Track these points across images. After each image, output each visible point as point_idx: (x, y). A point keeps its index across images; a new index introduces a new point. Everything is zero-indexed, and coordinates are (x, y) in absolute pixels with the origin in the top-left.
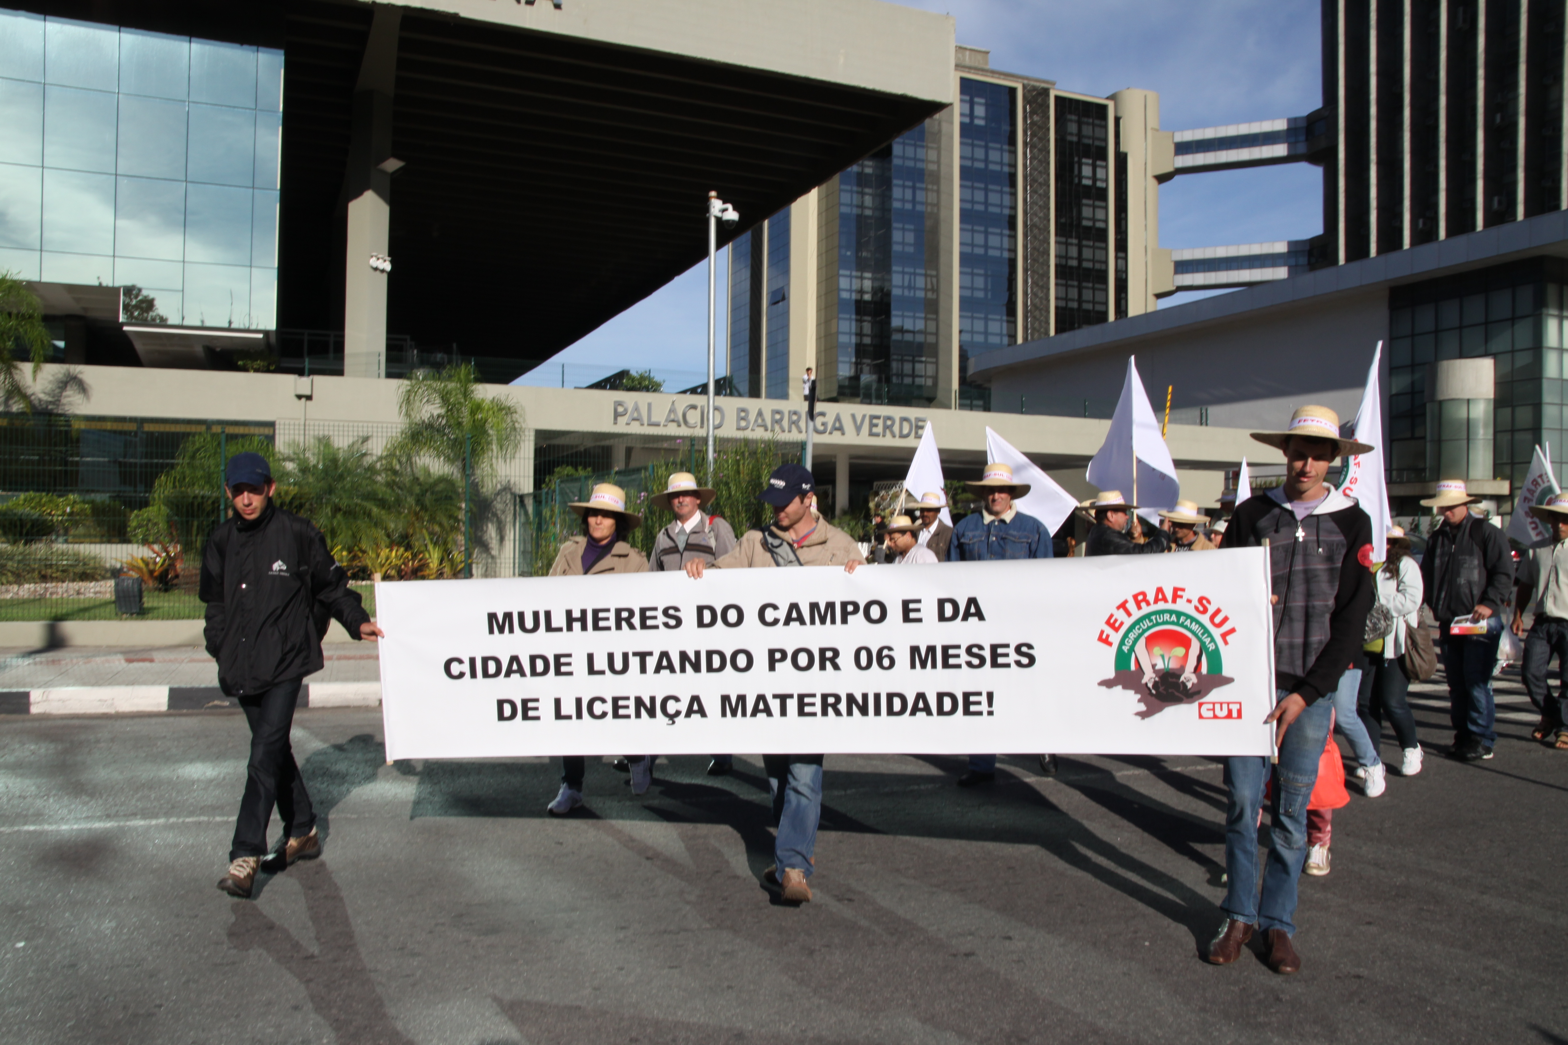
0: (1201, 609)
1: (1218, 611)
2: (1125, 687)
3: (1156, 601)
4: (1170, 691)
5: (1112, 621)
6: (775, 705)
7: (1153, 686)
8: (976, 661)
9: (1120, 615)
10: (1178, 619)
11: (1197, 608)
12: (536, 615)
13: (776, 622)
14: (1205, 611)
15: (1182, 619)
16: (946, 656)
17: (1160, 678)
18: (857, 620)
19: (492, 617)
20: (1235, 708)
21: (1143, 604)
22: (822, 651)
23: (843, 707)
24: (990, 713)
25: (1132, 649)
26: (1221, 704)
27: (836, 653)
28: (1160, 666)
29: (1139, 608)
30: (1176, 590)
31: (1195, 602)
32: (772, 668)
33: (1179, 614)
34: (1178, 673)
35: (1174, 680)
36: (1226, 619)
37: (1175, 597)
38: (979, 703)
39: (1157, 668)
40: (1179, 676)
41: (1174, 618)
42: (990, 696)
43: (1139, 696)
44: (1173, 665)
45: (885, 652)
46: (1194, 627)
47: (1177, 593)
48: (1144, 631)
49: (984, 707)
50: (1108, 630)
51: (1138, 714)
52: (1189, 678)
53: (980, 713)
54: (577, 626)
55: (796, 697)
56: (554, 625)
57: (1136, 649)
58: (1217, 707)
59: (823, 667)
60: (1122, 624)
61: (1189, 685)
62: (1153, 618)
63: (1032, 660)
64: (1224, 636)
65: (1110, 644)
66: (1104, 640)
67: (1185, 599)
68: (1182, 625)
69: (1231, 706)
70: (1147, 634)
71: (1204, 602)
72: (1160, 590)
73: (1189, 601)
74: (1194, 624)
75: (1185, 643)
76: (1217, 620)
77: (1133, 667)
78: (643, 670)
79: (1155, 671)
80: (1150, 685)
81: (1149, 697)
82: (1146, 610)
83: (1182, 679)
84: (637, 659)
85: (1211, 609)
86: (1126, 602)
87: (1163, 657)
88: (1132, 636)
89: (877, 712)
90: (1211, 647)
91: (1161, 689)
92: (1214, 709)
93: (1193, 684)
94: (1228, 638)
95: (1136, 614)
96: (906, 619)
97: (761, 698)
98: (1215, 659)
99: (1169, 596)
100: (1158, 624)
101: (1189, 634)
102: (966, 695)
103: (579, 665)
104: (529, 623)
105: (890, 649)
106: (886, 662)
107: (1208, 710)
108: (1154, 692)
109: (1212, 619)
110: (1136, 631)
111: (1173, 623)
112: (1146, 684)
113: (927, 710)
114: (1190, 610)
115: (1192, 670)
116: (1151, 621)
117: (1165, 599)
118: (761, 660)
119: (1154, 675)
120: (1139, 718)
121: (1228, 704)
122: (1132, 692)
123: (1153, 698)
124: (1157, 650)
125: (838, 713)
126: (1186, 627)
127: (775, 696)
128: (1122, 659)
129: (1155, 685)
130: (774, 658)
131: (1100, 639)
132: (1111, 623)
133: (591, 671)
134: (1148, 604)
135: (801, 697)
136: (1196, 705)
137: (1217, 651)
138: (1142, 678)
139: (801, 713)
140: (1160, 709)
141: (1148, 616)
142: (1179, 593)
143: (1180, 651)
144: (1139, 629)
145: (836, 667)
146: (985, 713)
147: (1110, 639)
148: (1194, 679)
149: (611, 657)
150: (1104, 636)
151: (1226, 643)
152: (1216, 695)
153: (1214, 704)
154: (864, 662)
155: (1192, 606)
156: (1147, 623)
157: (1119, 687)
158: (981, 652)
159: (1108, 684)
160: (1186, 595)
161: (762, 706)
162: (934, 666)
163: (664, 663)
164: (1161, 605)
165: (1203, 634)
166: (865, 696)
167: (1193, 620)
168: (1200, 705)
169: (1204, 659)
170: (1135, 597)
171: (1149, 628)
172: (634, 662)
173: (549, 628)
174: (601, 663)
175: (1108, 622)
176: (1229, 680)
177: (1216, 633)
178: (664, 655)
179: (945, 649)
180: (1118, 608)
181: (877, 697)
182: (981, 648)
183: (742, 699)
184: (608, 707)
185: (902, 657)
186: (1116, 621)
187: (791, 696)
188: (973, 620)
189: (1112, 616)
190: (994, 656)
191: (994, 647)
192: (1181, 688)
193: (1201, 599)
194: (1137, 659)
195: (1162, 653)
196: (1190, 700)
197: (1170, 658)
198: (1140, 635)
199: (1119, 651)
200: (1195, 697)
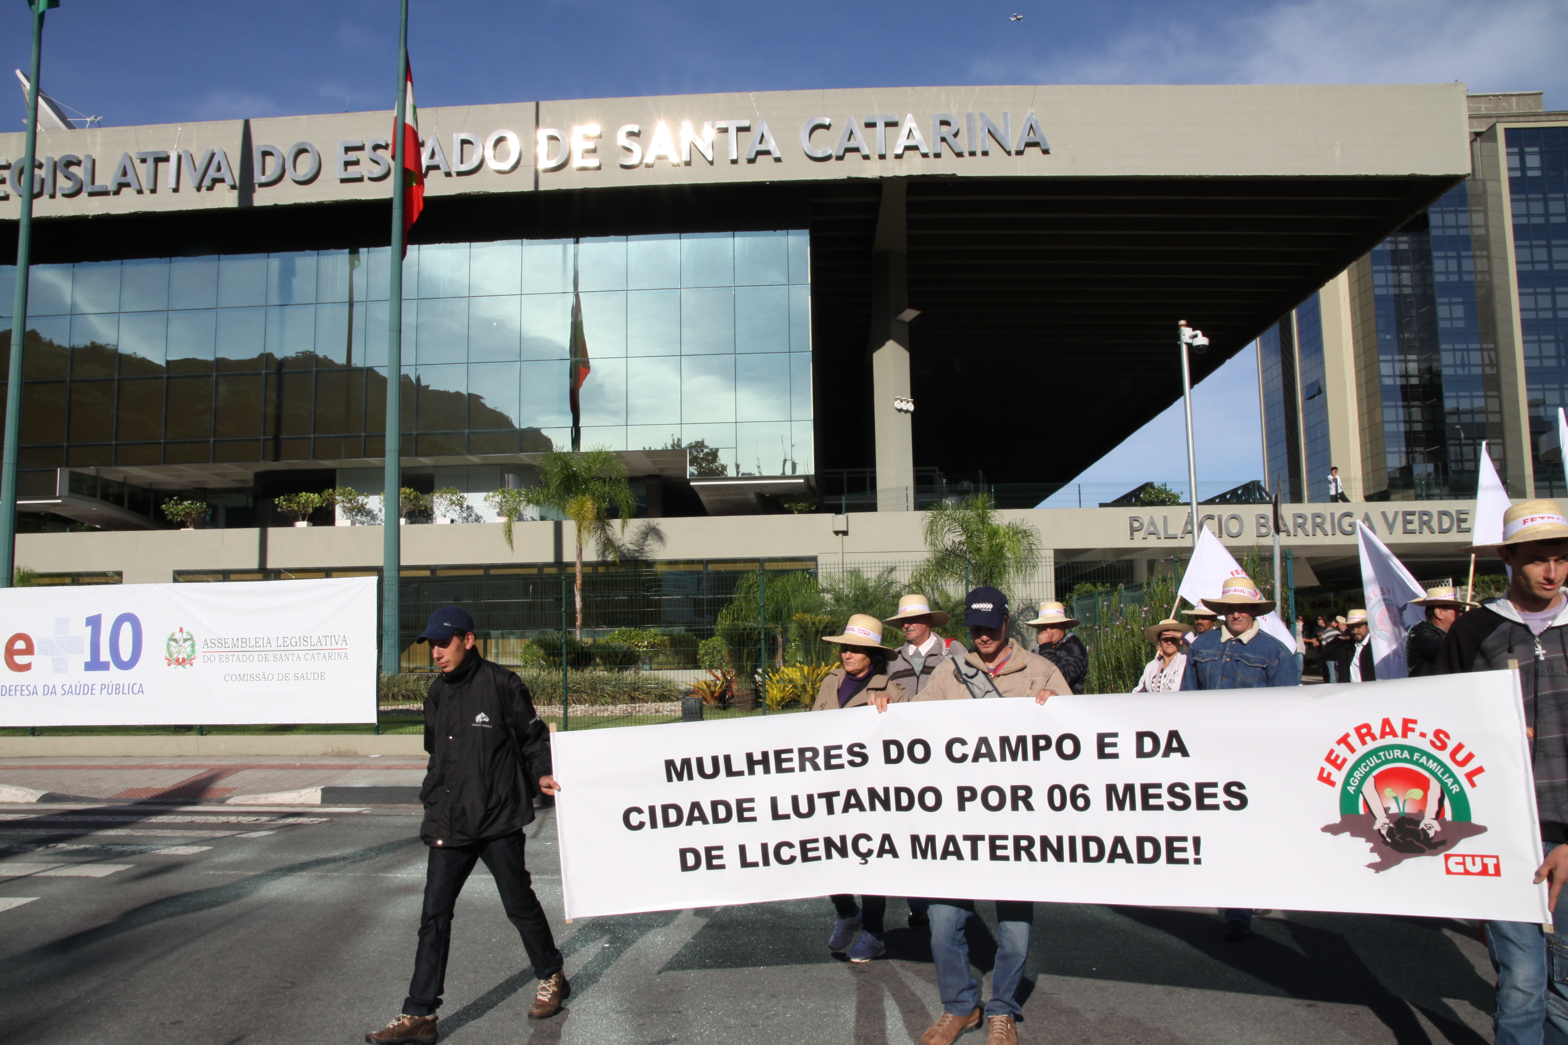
0: (1438, 744)
1: (1460, 747)
2: (1354, 834)
3: (1383, 734)
4: (1408, 839)
5: (1333, 757)
6: (965, 847)
7: (1388, 833)
8: (1179, 802)
9: (1342, 751)
10: (1412, 755)
11: (1433, 743)
12: (715, 760)
13: (964, 757)
14: (1443, 747)
15: (1416, 756)
16: (1146, 797)
17: (1395, 823)
18: (1049, 755)
19: (670, 764)
20: (1491, 863)
21: (1368, 739)
22: (1015, 789)
23: (1036, 850)
24: (1198, 861)
25: (1359, 790)
26: (1473, 857)
27: (1029, 791)
28: (1394, 810)
29: (1364, 743)
30: (1406, 722)
31: (1430, 736)
32: (962, 808)
33: (1412, 750)
34: (1416, 818)
35: (1412, 827)
36: (1470, 757)
37: (1406, 731)
38: (1184, 850)
39: (1390, 812)
40: (1418, 823)
41: (1406, 754)
42: (1197, 841)
43: (1371, 845)
44: (1409, 809)
45: (1080, 791)
46: (1432, 765)
47: (1408, 725)
48: (1372, 769)
49: (1190, 855)
50: (1329, 768)
51: (1371, 866)
52: (1430, 825)
53: (1185, 861)
54: (759, 768)
55: (987, 838)
56: (735, 769)
57: (1363, 790)
58: (1469, 860)
59: (1015, 807)
60: (1345, 760)
61: (1431, 833)
62: (1381, 754)
63: (1244, 801)
64: (1470, 776)
65: (1333, 784)
66: (1326, 780)
67: (1417, 732)
68: (1416, 763)
69: (1486, 860)
70: (1375, 773)
71: (1442, 736)
72: (1386, 722)
73: (1423, 735)
74: (1431, 761)
75: (1423, 784)
76: (1460, 757)
77: (1362, 811)
78: (831, 811)
79: (1389, 816)
80: (1384, 832)
81: (1383, 845)
82: (1371, 745)
83: (1422, 826)
84: (824, 800)
85: (1451, 745)
86: (1347, 735)
87: (1396, 799)
88: (1357, 775)
89: (1073, 858)
90: (1455, 789)
91: (1397, 837)
92: (1464, 863)
93: (1436, 832)
94: (1475, 779)
95: (1361, 750)
96: (1102, 755)
97: (951, 839)
98: (1461, 803)
99: (1398, 729)
100: (1387, 761)
101: (1427, 774)
102: (1170, 840)
103: (763, 809)
104: (709, 769)
105: (1085, 788)
106: (1081, 802)
107: (1457, 863)
108: (1388, 840)
109: (1453, 755)
110: (1362, 770)
111: (1405, 760)
112: (1379, 830)
113: (1127, 857)
114: (1424, 745)
115: (1434, 817)
116: (1379, 757)
117: (1393, 733)
118: (950, 799)
119: (1387, 821)
120: (1372, 871)
121: (1482, 857)
122: (1362, 840)
123: (1388, 847)
124: (1389, 792)
125: (1032, 858)
126: (1422, 765)
127: (966, 838)
128: (1348, 801)
129: (1390, 831)
130: (965, 795)
131: (1321, 778)
132: (1332, 760)
133: (776, 815)
134: (1374, 738)
135: (993, 839)
137: (1462, 793)
138: (1374, 823)
139: (994, 857)
140: (1398, 862)
141: (1374, 752)
142: (1410, 725)
143: (1416, 793)
144: (1365, 767)
145: (1029, 807)
146: (1191, 861)
147: (1332, 778)
148: (1437, 827)
149: (795, 799)
150: (1325, 775)
151: (1473, 785)
152: (1464, 846)
153: (1464, 856)
154: (1057, 802)
155: (1426, 741)
156: (1374, 760)
157: (1348, 834)
158: (1185, 792)
159: (1332, 829)
160: (1418, 728)
161: (952, 849)
162: (1133, 807)
163: (852, 801)
164: (1389, 740)
165: (1443, 774)
166: (1060, 839)
167: (1430, 756)
168: (1447, 857)
169: (1447, 803)
170: (1358, 730)
171: (1377, 766)
172: (821, 803)
173: (730, 772)
174: (785, 807)
175: (1328, 759)
176: (1481, 830)
177: (1460, 773)
178: (852, 793)
179: (1145, 787)
180: (1339, 742)
181: (1072, 840)
182: (1185, 787)
183: (931, 839)
184: (797, 851)
185: (1098, 796)
186: (1337, 757)
187: (982, 838)
188: (1176, 756)
189: (1332, 751)
190: (1200, 796)
191: (1200, 787)
192: (1422, 837)
193: (1437, 733)
194: (1365, 802)
195: (1394, 794)
196: (1434, 851)
197: (1405, 801)
198: (1367, 774)
199: (1344, 792)
200: (1439, 848)
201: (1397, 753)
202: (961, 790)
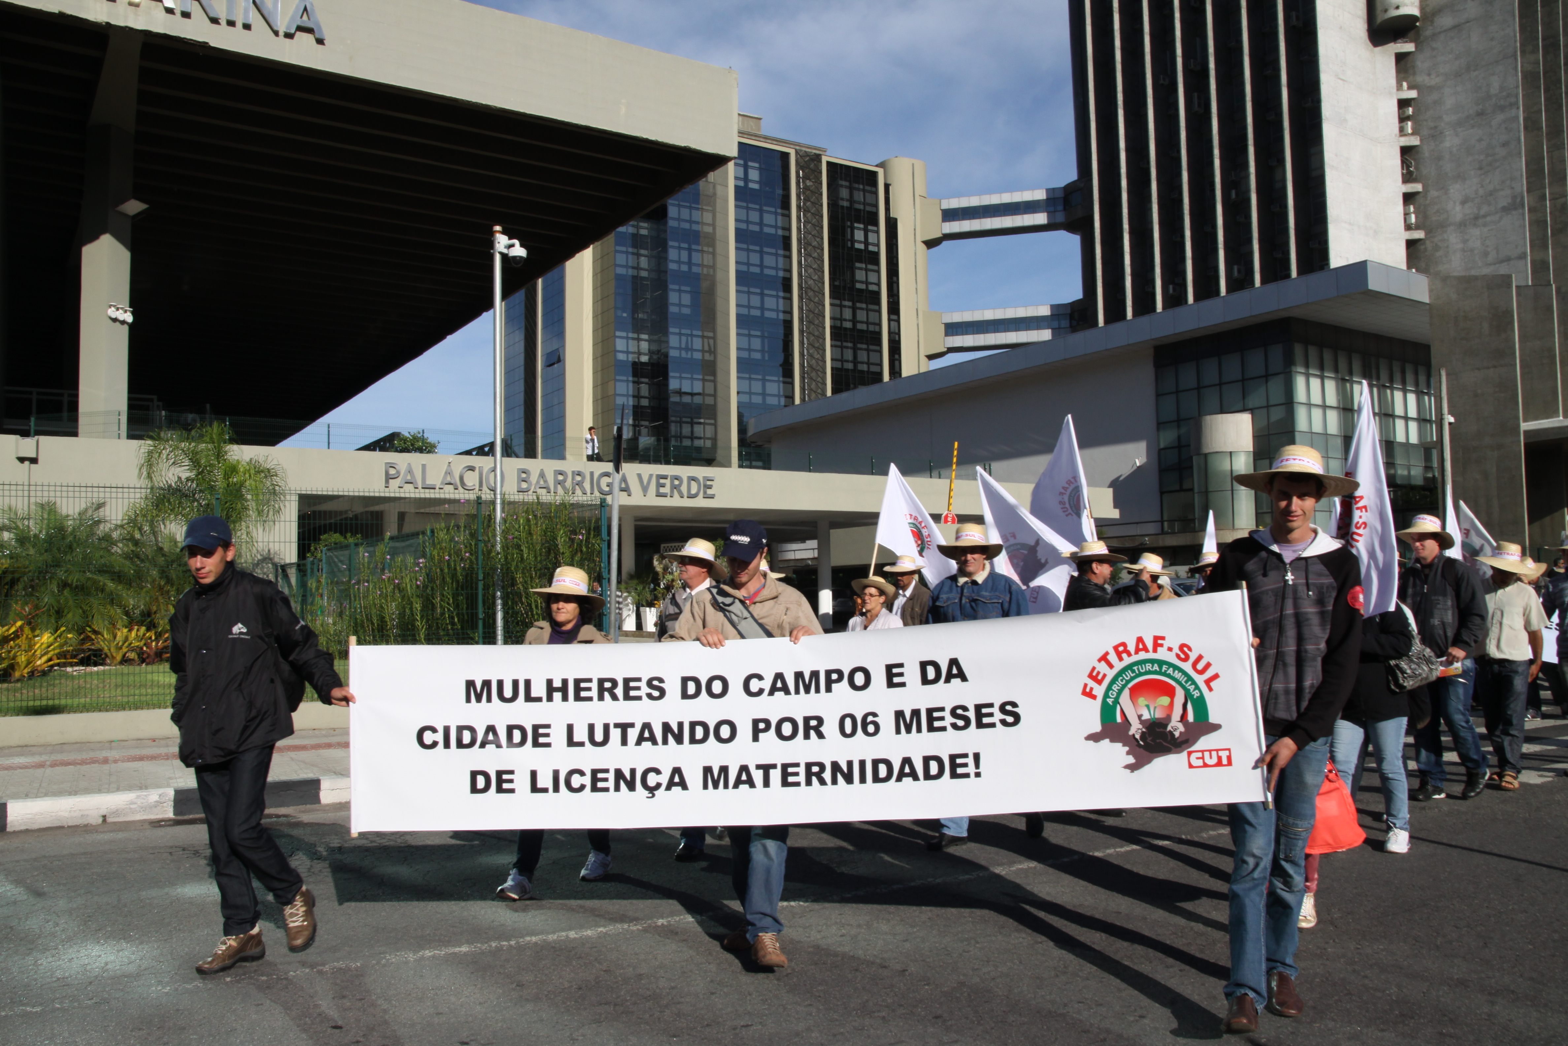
0: (1183, 656)
1: (1200, 658)
2: (1112, 741)
3: (1137, 651)
4: (1158, 741)
5: (1094, 674)
6: (758, 776)
7: (1141, 737)
8: (961, 723)
9: (1102, 668)
10: (1160, 668)
11: (1178, 656)
12: (515, 683)
13: (760, 692)
14: (1186, 659)
15: (1164, 668)
16: (931, 719)
17: (1146, 728)
18: (841, 688)
19: (470, 684)
20: (1224, 755)
21: (1124, 655)
22: (807, 720)
23: (827, 775)
24: (978, 775)
25: (1116, 701)
26: (1210, 751)
27: (820, 720)
28: (1146, 716)
29: (1121, 659)
30: (1156, 638)
31: (1176, 650)
32: (756, 738)
33: (1161, 663)
34: (1164, 722)
35: (1161, 730)
36: (1208, 665)
37: (1156, 646)
38: (965, 765)
39: (1143, 718)
40: (1166, 726)
41: (1156, 667)
42: (977, 757)
43: (1127, 748)
44: (1159, 714)
45: (870, 718)
46: (1177, 675)
47: (1157, 641)
48: (1128, 682)
49: (971, 769)
50: (1091, 683)
51: (1127, 767)
52: (1176, 727)
54: (557, 696)
55: (779, 767)
56: (534, 694)
57: (1121, 701)
58: (1207, 754)
59: (807, 736)
60: (1105, 676)
61: (1177, 734)
62: (1135, 668)
63: (1017, 718)
64: (1208, 682)
65: (1094, 697)
66: (1088, 693)
67: (1165, 647)
68: (1165, 674)
69: (1221, 753)
70: (1130, 685)
71: (1185, 649)
72: (1140, 640)
73: (1170, 649)
74: (1176, 672)
75: (1170, 692)
76: (1200, 666)
77: (1119, 719)
78: (624, 742)
79: (1142, 722)
80: (1138, 736)
81: (1138, 749)
82: (1127, 660)
83: (1169, 728)
84: (618, 731)
85: (1193, 656)
86: (1107, 653)
87: (1148, 707)
88: (1115, 688)
89: (863, 780)
90: (1196, 694)
91: (1149, 740)
92: (1203, 758)
93: (1181, 733)
94: (1212, 684)
95: (1119, 666)
96: (891, 684)
97: (744, 769)
98: (1201, 705)
99: (1150, 645)
100: (1141, 674)
101: (1173, 683)
102: (953, 758)
103: (558, 736)
104: (508, 693)
105: (875, 715)
106: (871, 729)
107: (1198, 758)
108: (1141, 743)
109: (1194, 665)
110: (1120, 683)
111: (1155, 672)
112: (1134, 735)
113: (914, 775)
114: (1171, 658)
115: (1179, 719)
116: (1133, 671)
117: (1146, 649)
118: (745, 730)
119: (1140, 726)
120: (1128, 771)
121: (1217, 750)
122: (1118, 746)
123: (1141, 750)
124: (1142, 701)
125: (822, 782)
126: (1169, 676)
127: (758, 767)
128: (1107, 711)
129: (1143, 736)
130: (759, 727)
131: (1084, 693)
132: (1094, 676)
133: (571, 742)
134: (1129, 654)
135: (785, 767)
136: (1185, 753)
137: (1202, 698)
138: (1129, 729)
139: (785, 783)
140: (1149, 761)
141: (1129, 667)
142: (1160, 642)
143: (1165, 700)
144: (1122, 681)
145: (821, 736)
146: (972, 775)
147: (1094, 693)
148: (1181, 728)
149: (591, 727)
150: (1088, 690)
151: (1210, 689)
152: (1204, 743)
153: (1203, 751)
154: (848, 729)
155: (1173, 654)
156: (1130, 674)
157: (1107, 741)
158: (966, 713)
159: (1094, 738)
160: (1166, 643)
161: (745, 778)
162: (919, 730)
163: (646, 735)
164: (1142, 655)
165: (1186, 682)
166: (850, 764)
167: (1176, 668)
168: (1190, 753)
169: (1189, 707)
170: (1116, 648)
171: (1132, 679)
172: (615, 734)
173: (529, 698)
174: (581, 735)
175: (1091, 676)
176: (1217, 727)
177: (1200, 679)
178: (647, 726)
179: (930, 711)
180: (1100, 660)
181: (862, 763)
182: (965, 709)
183: (724, 770)
184: (587, 780)
185: (887, 722)
186: (1098, 673)
187: (774, 766)
188: (956, 681)
189: (1094, 668)
190: (979, 716)
191: (978, 708)
192: (1169, 738)
193: (1182, 647)
194: (1122, 711)
195: (1147, 703)
196: (1179, 749)
197: (1155, 708)
198: (1124, 686)
199: (1104, 703)
200: (1184, 746)
201: (1149, 666)
202: (756, 722)
